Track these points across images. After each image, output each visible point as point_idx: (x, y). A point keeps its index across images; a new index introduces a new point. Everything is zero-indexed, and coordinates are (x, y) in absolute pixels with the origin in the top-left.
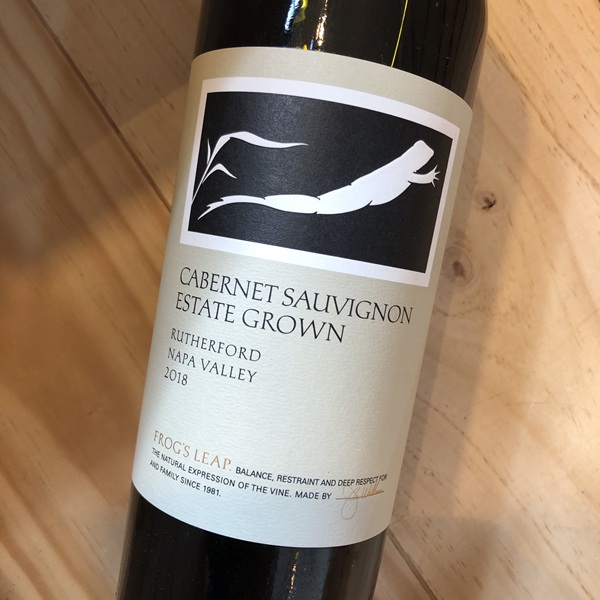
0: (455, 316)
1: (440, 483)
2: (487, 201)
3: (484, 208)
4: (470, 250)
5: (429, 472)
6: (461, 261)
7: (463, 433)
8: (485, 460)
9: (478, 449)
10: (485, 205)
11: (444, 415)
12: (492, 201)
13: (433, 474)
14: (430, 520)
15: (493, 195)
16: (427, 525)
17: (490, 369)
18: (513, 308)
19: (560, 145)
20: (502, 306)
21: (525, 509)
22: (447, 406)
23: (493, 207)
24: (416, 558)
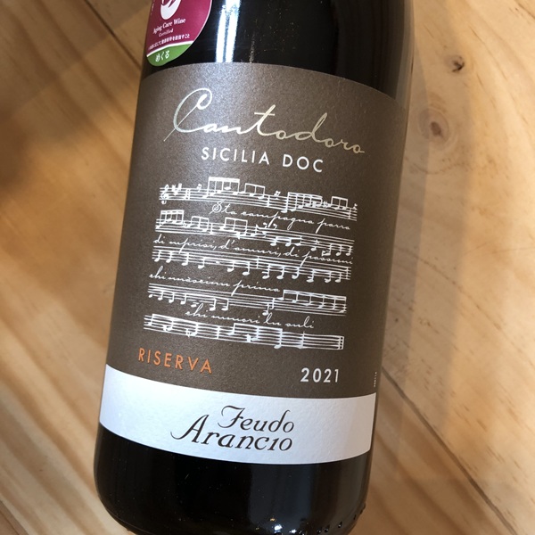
0: (436, 173)
1: (437, 332)
2: (456, 64)
3: (454, 71)
4: (445, 111)
5: (425, 322)
6: (438, 121)
7: (454, 283)
8: (478, 307)
9: (470, 297)
10: (455, 67)
11: (435, 268)
12: (461, 63)
13: (429, 324)
14: (430, 368)
15: (461, 58)
16: (428, 372)
17: (474, 220)
18: (491, 161)
19: (520, 5)
20: (480, 160)
21: (520, 351)
22: (436, 259)
23: (463, 70)
24: (420, 405)
